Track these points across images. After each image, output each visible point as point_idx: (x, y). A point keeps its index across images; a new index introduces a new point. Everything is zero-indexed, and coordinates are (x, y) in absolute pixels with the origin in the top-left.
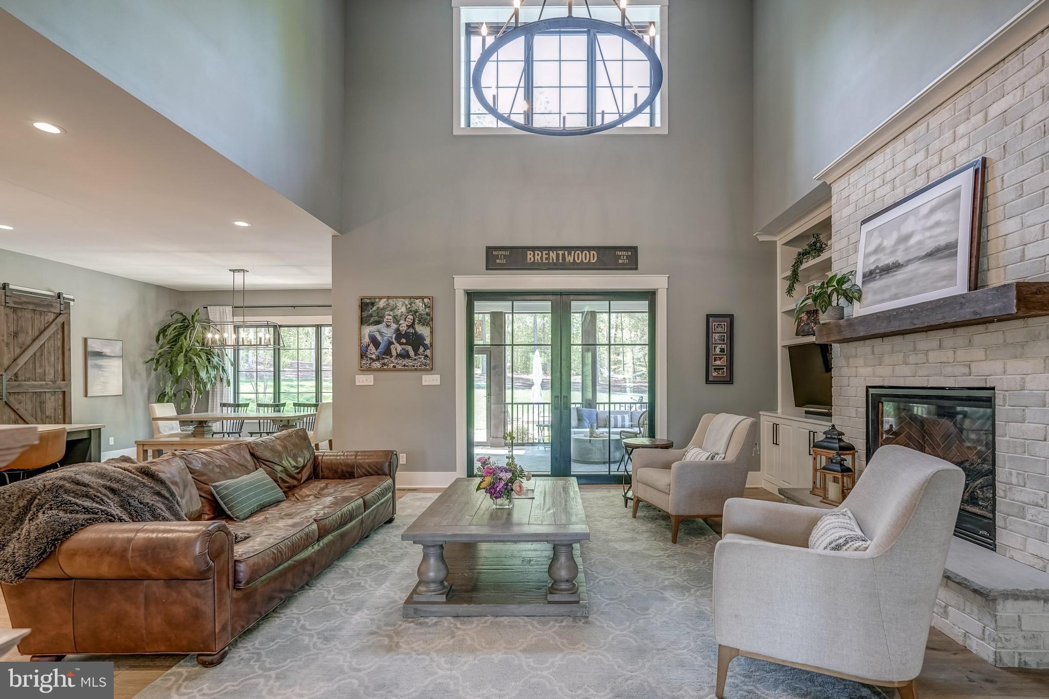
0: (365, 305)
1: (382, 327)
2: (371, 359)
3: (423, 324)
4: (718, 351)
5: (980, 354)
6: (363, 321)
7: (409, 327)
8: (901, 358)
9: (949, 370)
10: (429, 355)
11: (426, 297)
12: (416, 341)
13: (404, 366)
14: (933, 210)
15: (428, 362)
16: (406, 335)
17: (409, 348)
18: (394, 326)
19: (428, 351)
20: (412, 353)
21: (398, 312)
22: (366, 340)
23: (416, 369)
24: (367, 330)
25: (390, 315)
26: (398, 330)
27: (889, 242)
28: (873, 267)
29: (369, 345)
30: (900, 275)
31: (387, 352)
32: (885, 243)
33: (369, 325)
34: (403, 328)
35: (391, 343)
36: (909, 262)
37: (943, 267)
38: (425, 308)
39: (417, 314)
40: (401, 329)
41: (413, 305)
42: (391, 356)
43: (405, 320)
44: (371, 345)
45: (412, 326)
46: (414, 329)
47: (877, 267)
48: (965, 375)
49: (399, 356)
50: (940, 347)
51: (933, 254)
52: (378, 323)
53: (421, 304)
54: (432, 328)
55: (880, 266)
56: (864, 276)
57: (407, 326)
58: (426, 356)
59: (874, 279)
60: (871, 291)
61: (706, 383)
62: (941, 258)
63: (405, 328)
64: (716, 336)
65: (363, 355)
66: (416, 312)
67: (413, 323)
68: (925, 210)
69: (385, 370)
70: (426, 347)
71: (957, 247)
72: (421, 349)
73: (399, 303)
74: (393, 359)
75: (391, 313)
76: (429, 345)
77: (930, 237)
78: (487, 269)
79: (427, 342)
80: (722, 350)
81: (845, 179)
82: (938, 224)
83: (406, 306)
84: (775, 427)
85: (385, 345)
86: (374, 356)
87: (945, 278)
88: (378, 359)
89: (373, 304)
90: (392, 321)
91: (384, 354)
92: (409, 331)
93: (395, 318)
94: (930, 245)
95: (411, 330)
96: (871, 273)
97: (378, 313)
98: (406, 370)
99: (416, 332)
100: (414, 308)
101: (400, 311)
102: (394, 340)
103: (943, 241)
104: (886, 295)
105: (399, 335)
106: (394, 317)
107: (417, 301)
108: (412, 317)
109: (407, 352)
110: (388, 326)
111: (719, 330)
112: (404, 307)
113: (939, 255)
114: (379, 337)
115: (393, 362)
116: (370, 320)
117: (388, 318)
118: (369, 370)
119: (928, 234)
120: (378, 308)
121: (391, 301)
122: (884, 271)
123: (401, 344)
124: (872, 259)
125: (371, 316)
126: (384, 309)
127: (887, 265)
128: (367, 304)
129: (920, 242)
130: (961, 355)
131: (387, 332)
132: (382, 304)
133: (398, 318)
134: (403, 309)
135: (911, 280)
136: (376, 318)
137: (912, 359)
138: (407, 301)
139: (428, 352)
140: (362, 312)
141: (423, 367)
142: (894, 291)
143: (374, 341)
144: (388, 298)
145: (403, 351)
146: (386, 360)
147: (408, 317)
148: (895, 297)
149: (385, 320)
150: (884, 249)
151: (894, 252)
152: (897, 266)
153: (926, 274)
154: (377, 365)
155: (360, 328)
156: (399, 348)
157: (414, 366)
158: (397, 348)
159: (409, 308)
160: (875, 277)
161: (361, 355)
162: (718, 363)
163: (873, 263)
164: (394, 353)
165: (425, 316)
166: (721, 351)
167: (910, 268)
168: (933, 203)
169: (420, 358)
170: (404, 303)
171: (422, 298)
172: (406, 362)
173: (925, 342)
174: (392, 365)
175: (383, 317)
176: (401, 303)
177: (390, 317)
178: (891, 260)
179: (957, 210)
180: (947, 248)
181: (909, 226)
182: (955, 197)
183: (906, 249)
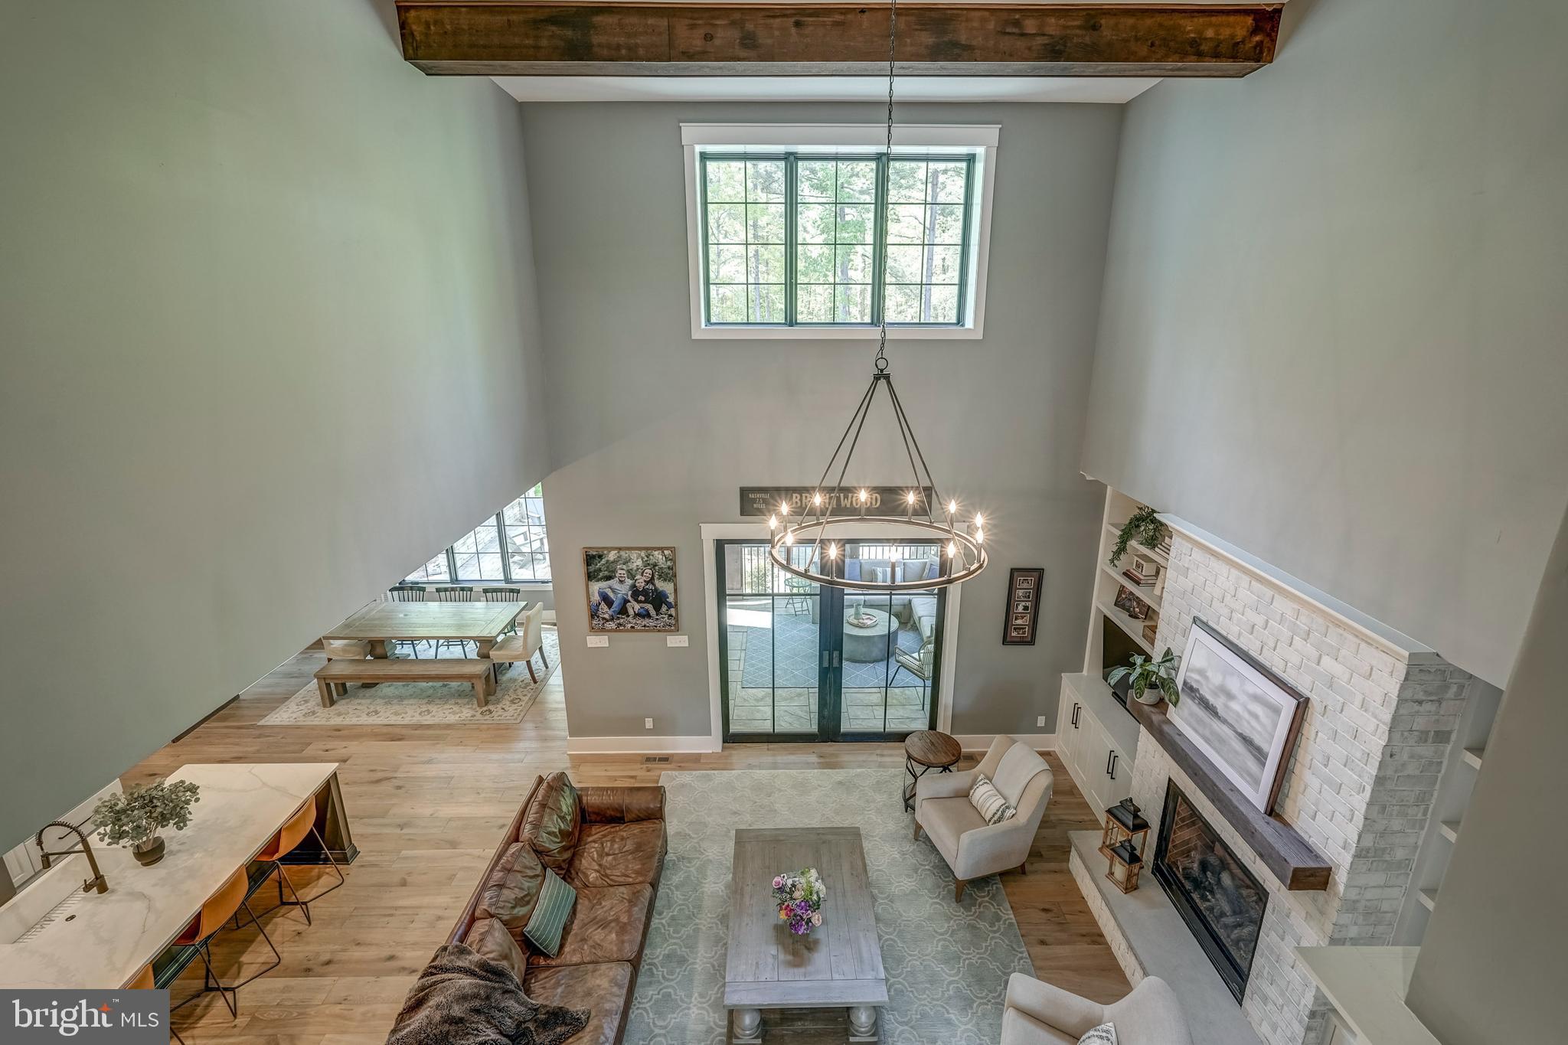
0: (591, 558)
1: (614, 583)
2: (604, 619)
3: (665, 580)
4: (1020, 609)
6: (591, 577)
7: (647, 583)
10: (674, 615)
11: (667, 548)
12: (658, 600)
13: (645, 626)
14: (1256, 698)
15: (673, 622)
16: (645, 592)
17: (649, 607)
18: (629, 582)
19: (672, 609)
20: (653, 612)
21: (634, 566)
22: (596, 598)
23: (659, 631)
24: (596, 587)
25: (623, 569)
26: (634, 586)
27: (1216, 679)
28: (1195, 686)
29: (600, 604)
30: (1217, 725)
31: (623, 611)
32: (1209, 674)
33: (598, 581)
34: (641, 583)
35: (626, 601)
36: (1225, 721)
37: (1252, 763)
38: (666, 561)
39: (657, 568)
40: (637, 585)
41: (651, 557)
42: (628, 616)
43: (642, 575)
44: (603, 603)
45: (651, 581)
46: (654, 585)
47: (1197, 690)
49: (637, 615)
51: (1246, 741)
52: (609, 578)
53: (661, 557)
54: (675, 585)
55: (1201, 692)
56: (1185, 683)
57: (645, 581)
58: (671, 615)
59: (1193, 699)
61: (1003, 644)
62: (1251, 752)
63: (643, 584)
64: (1020, 593)
65: (594, 614)
66: (655, 565)
67: (652, 578)
68: (1251, 689)
69: (620, 631)
70: (669, 606)
71: (1266, 759)
72: (664, 608)
73: (634, 555)
74: (630, 619)
75: (624, 567)
76: (673, 603)
77: (1249, 723)
78: (742, 514)
79: (671, 599)
80: (1026, 608)
82: (1256, 717)
83: (642, 559)
84: (1077, 709)
85: (620, 604)
86: (607, 616)
87: (1250, 776)
88: (612, 619)
89: (600, 557)
90: (625, 575)
91: (619, 613)
92: (647, 587)
93: (631, 575)
94: (1247, 732)
95: (651, 586)
96: (1192, 688)
97: (608, 567)
98: (647, 631)
99: (656, 589)
100: (652, 560)
101: (635, 564)
102: (630, 598)
103: (1258, 740)
104: (1200, 729)
105: (636, 593)
106: (629, 571)
107: (656, 553)
108: (650, 572)
109: (647, 611)
110: (621, 582)
111: (1025, 585)
112: (640, 560)
113: (1251, 748)
114: (611, 595)
115: (630, 623)
116: (598, 575)
117: (621, 572)
118: (603, 630)
119: (1246, 716)
120: (608, 561)
121: (622, 553)
122: (1203, 702)
123: (639, 602)
124: (1196, 675)
125: (600, 570)
126: (614, 562)
127: (1207, 700)
128: (593, 557)
129: (1238, 714)
131: (621, 589)
132: (612, 556)
133: (633, 572)
134: (639, 563)
135: (1222, 740)
136: (606, 572)
138: (643, 554)
139: (672, 611)
140: (588, 565)
141: (667, 628)
142: (1207, 733)
143: (606, 599)
144: (620, 549)
145: (642, 610)
146: (622, 621)
147: (646, 571)
148: (1207, 740)
149: (617, 575)
150: (1206, 678)
152: (1214, 712)
153: (1236, 752)
154: (612, 625)
155: (587, 586)
156: (637, 607)
157: (656, 627)
158: (634, 607)
159: (646, 561)
160: (1194, 698)
161: (592, 615)
162: (1019, 622)
163: (1195, 680)
164: (631, 612)
165: (667, 571)
166: (1024, 609)
167: (1225, 728)
168: (1259, 692)
169: (663, 618)
170: (640, 555)
171: (662, 549)
172: (646, 622)
174: (630, 625)
175: (614, 571)
176: (635, 555)
177: (624, 572)
178: (1212, 700)
179: (1275, 726)
180: (1258, 749)
181: (1233, 685)
182: (1276, 711)
183: (1226, 706)
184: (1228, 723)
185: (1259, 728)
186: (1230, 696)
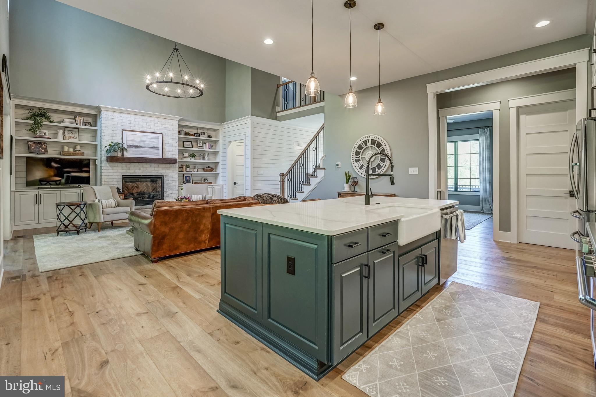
5: (161, 169)
8: (138, 168)
9: (153, 172)
14: (152, 138)
27: (138, 140)
30: (142, 149)
36: (145, 147)
37: (156, 151)
47: (133, 145)
48: (157, 173)
50: (151, 167)
51: (153, 147)
55: (134, 145)
56: (127, 146)
59: (132, 148)
60: (130, 150)
68: (150, 137)
71: (159, 148)
77: (152, 144)
81: (112, 113)
82: (153, 142)
87: (157, 153)
96: (131, 146)
103: (156, 146)
104: (138, 153)
113: (155, 148)
119: (151, 143)
122: (136, 146)
124: (131, 142)
129: (148, 144)
130: (156, 169)
135: (146, 151)
137: (142, 169)
142: (141, 152)
148: (141, 154)
150: (135, 141)
151: (139, 143)
152: (141, 147)
153: (151, 151)
163: (130, 143)
167: (146, 148)
168: (152, 137)
173: (145, 165)
178: (139, 145)
179: (159, 141)
180: (157, 147)
181: (144, 139)
182: (158, 138)
183: (144, 144)
184: (146, 147)
185: (156, 143)
186: (144, 141)
